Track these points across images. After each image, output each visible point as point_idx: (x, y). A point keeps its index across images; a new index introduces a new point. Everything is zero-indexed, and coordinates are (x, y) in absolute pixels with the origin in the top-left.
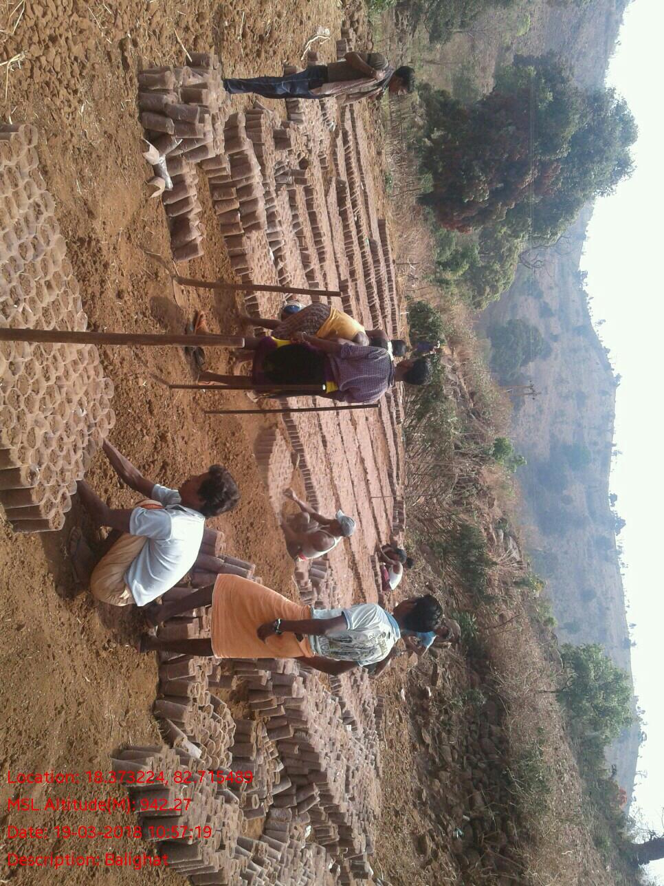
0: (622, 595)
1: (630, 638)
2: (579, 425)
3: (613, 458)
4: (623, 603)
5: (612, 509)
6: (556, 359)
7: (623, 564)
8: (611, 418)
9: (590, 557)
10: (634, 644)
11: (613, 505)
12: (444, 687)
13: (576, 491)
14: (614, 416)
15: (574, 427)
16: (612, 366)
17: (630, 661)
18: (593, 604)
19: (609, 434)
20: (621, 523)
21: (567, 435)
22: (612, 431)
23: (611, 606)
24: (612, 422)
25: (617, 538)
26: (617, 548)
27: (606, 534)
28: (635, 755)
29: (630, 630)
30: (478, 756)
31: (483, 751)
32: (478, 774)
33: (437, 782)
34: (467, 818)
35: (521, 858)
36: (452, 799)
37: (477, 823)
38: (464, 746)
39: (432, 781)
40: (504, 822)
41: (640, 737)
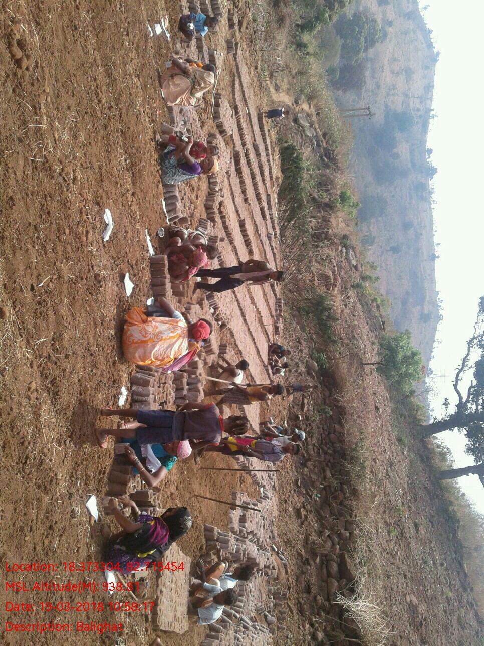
0: (432, 223)
1: (436, 253)
2: (407, 96)
3: (431, 121)
4: (432, 229)
5: (428, 160)
6: (390, 41)
7: (434, 201)
8: (431, 89)
9: (411, 198)
10: (439, 257)
11: (429, 157)
12: (308, 410)
13: (403, 149)
14: (433, 87)
15: (403, 98)
16: (434, 45)
17: (434, 269)
18: (411, 232)
19: (428, 102)
20: (434, 171)
21: (397, 104)
22: (431, 99)
23: (424, 232)
24: (432, 91)
25: (431, 182)
26: (431, 189)
27: (423, 180)
28: (435, 329)
29: (436, 247)
30: (328, 446)
31: (331, 442)
32: (328, 457)
33: (306, 470)
34: (322, 486)
35: (351, 506)
36: (314, 477)
37: (328, 488)
38: (320, 442)
39: (303, 470)
40: (342, 486)
41: (439, 318)
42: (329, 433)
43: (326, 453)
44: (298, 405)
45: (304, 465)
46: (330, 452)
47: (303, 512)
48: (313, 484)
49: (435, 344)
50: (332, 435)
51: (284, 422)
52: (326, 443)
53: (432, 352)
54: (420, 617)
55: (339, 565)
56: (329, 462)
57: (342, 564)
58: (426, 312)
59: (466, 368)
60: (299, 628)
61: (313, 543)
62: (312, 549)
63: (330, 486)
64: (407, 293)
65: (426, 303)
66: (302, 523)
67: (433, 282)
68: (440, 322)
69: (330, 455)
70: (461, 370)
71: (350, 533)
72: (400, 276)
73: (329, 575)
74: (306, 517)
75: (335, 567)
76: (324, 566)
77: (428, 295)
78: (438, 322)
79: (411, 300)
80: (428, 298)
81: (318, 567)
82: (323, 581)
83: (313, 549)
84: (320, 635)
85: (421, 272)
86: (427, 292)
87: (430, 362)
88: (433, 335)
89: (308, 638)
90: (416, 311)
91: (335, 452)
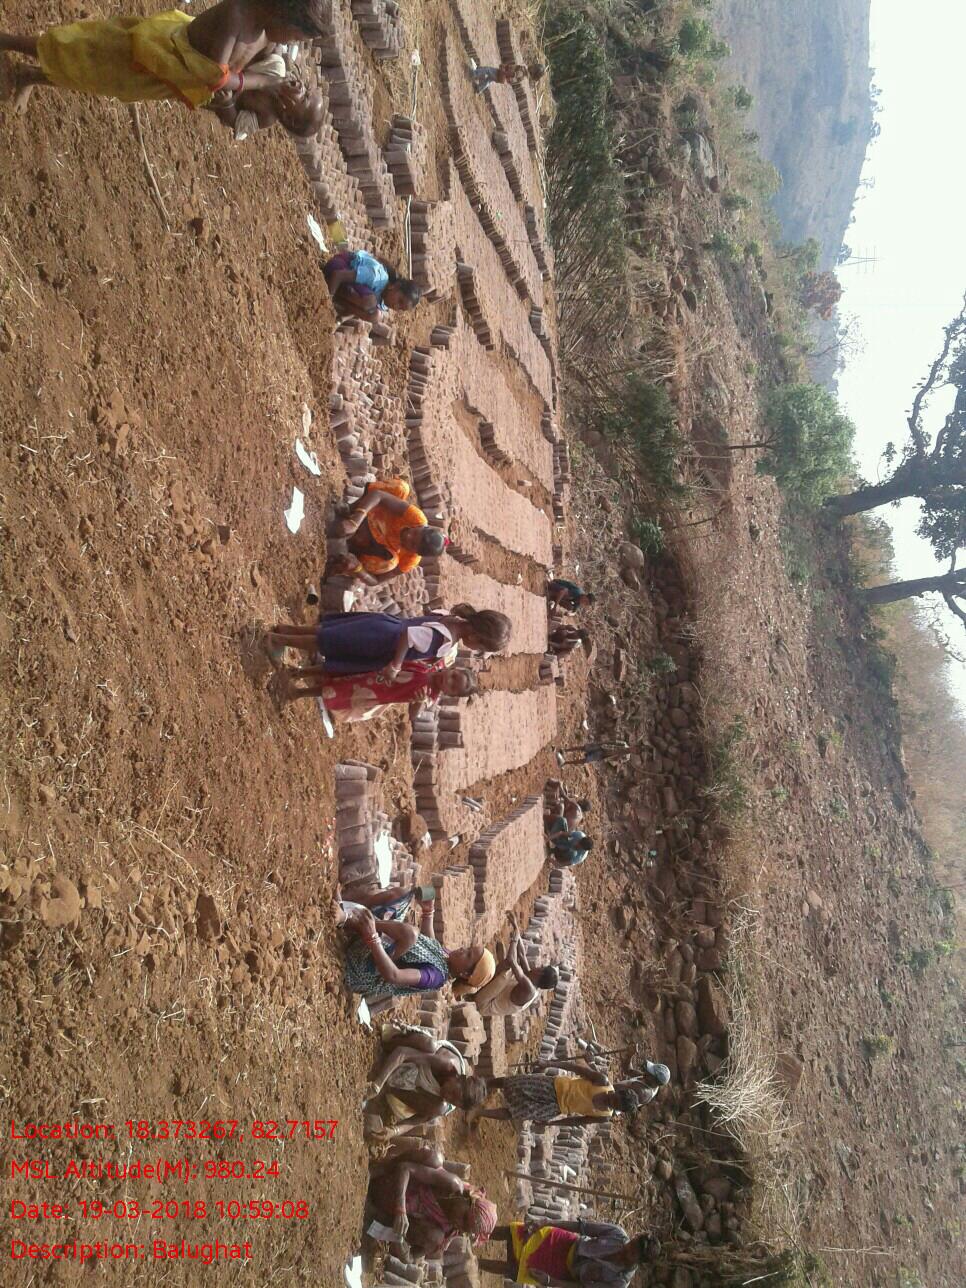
12: (628, 672)
17: (868, 15)
28: (861, 157)
30: (669, 736)
31: (674, 726)
32: (670, 764)
33: (628, 806)
34: (660, 832)
35: (715, 866)
36: (643, 818)
37: (670, 835)
38: (653, 729)
39: (622, 807)
40: (698, 829)
41: (871, 131)
42: (670, 706)
43: (665, 754)
44: (608, 668)
45: (623, 796)
46: (673, 750)
47: (628, 915)
48: (642, 831)
49: (860, 192)
50: (677, 712)
51: (582, 723)
52: (665, 731)
53: (853, 208)
54: (826, 927)
55: (698, 1009)
56: (671, 772)
57: (703, 1003)
58: (844, 119)
59: (936, 384)
60: (632, 1171)
61: (649, 972)
62: (647, 986)
63: (674, 831)
64: (806, 78)
65: (847, 95)
66: (627, 937)
67: (863, 46)
68: (873, 140)
69: (674, 757)
70: (926, 389)
71: (716, 931)
72: (792, 37)
73: (680, 1030)
74: (633, 922)
75: (690, 1012)
76: (670, 1010)
77: (850, 78)
78: (868, 140)
79: (814, 94)
80: (850, 86)
81: (659, 1018)
82: (669, 1043)
83: (649, 986)
84: (668, 1167)
85: (839, 24)
86: (850, 71)
87: (847, 232)
88: (857, 171)
89: (648, 1179)
90: (822, 119)
91: (682, 748)
